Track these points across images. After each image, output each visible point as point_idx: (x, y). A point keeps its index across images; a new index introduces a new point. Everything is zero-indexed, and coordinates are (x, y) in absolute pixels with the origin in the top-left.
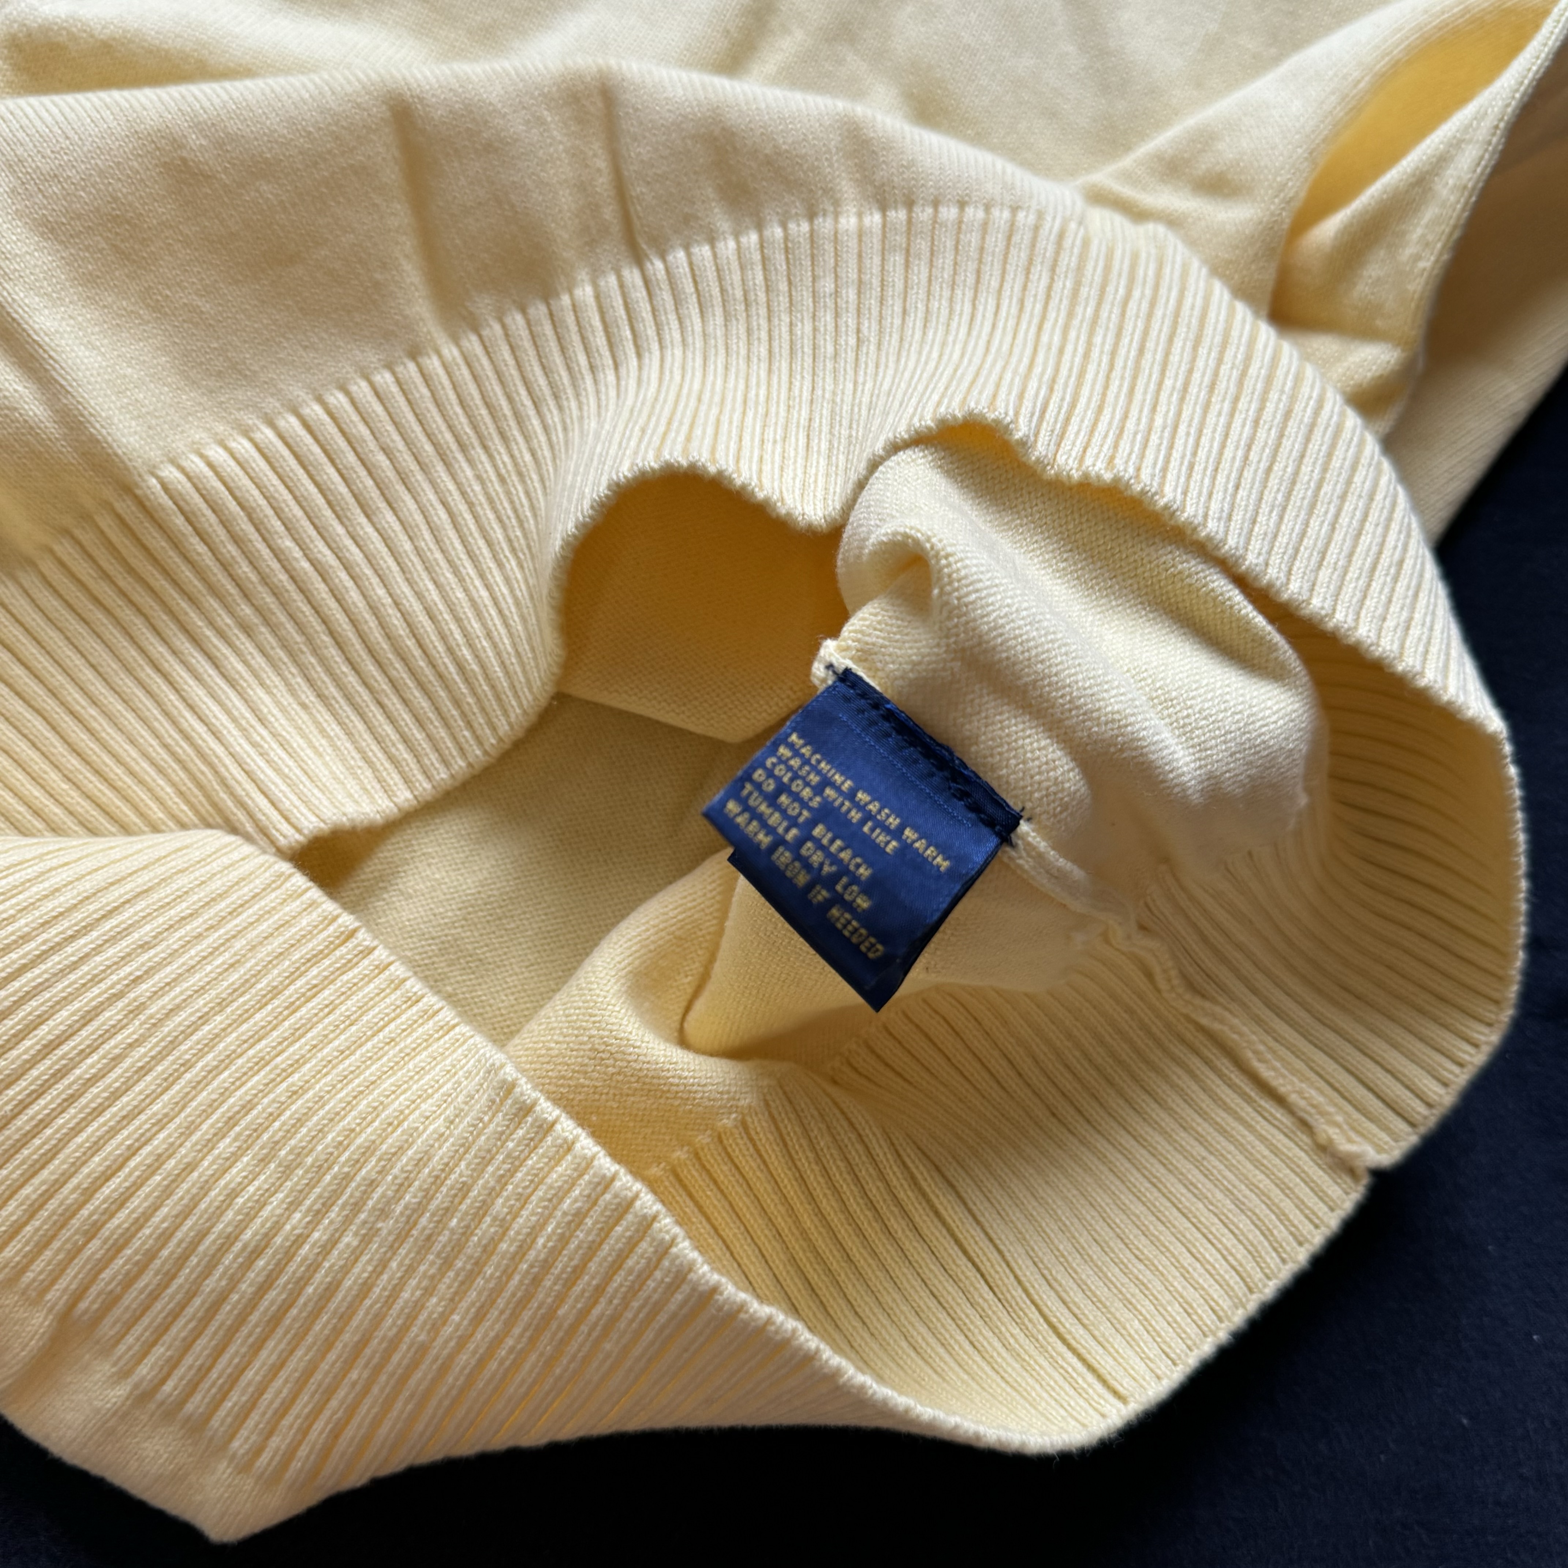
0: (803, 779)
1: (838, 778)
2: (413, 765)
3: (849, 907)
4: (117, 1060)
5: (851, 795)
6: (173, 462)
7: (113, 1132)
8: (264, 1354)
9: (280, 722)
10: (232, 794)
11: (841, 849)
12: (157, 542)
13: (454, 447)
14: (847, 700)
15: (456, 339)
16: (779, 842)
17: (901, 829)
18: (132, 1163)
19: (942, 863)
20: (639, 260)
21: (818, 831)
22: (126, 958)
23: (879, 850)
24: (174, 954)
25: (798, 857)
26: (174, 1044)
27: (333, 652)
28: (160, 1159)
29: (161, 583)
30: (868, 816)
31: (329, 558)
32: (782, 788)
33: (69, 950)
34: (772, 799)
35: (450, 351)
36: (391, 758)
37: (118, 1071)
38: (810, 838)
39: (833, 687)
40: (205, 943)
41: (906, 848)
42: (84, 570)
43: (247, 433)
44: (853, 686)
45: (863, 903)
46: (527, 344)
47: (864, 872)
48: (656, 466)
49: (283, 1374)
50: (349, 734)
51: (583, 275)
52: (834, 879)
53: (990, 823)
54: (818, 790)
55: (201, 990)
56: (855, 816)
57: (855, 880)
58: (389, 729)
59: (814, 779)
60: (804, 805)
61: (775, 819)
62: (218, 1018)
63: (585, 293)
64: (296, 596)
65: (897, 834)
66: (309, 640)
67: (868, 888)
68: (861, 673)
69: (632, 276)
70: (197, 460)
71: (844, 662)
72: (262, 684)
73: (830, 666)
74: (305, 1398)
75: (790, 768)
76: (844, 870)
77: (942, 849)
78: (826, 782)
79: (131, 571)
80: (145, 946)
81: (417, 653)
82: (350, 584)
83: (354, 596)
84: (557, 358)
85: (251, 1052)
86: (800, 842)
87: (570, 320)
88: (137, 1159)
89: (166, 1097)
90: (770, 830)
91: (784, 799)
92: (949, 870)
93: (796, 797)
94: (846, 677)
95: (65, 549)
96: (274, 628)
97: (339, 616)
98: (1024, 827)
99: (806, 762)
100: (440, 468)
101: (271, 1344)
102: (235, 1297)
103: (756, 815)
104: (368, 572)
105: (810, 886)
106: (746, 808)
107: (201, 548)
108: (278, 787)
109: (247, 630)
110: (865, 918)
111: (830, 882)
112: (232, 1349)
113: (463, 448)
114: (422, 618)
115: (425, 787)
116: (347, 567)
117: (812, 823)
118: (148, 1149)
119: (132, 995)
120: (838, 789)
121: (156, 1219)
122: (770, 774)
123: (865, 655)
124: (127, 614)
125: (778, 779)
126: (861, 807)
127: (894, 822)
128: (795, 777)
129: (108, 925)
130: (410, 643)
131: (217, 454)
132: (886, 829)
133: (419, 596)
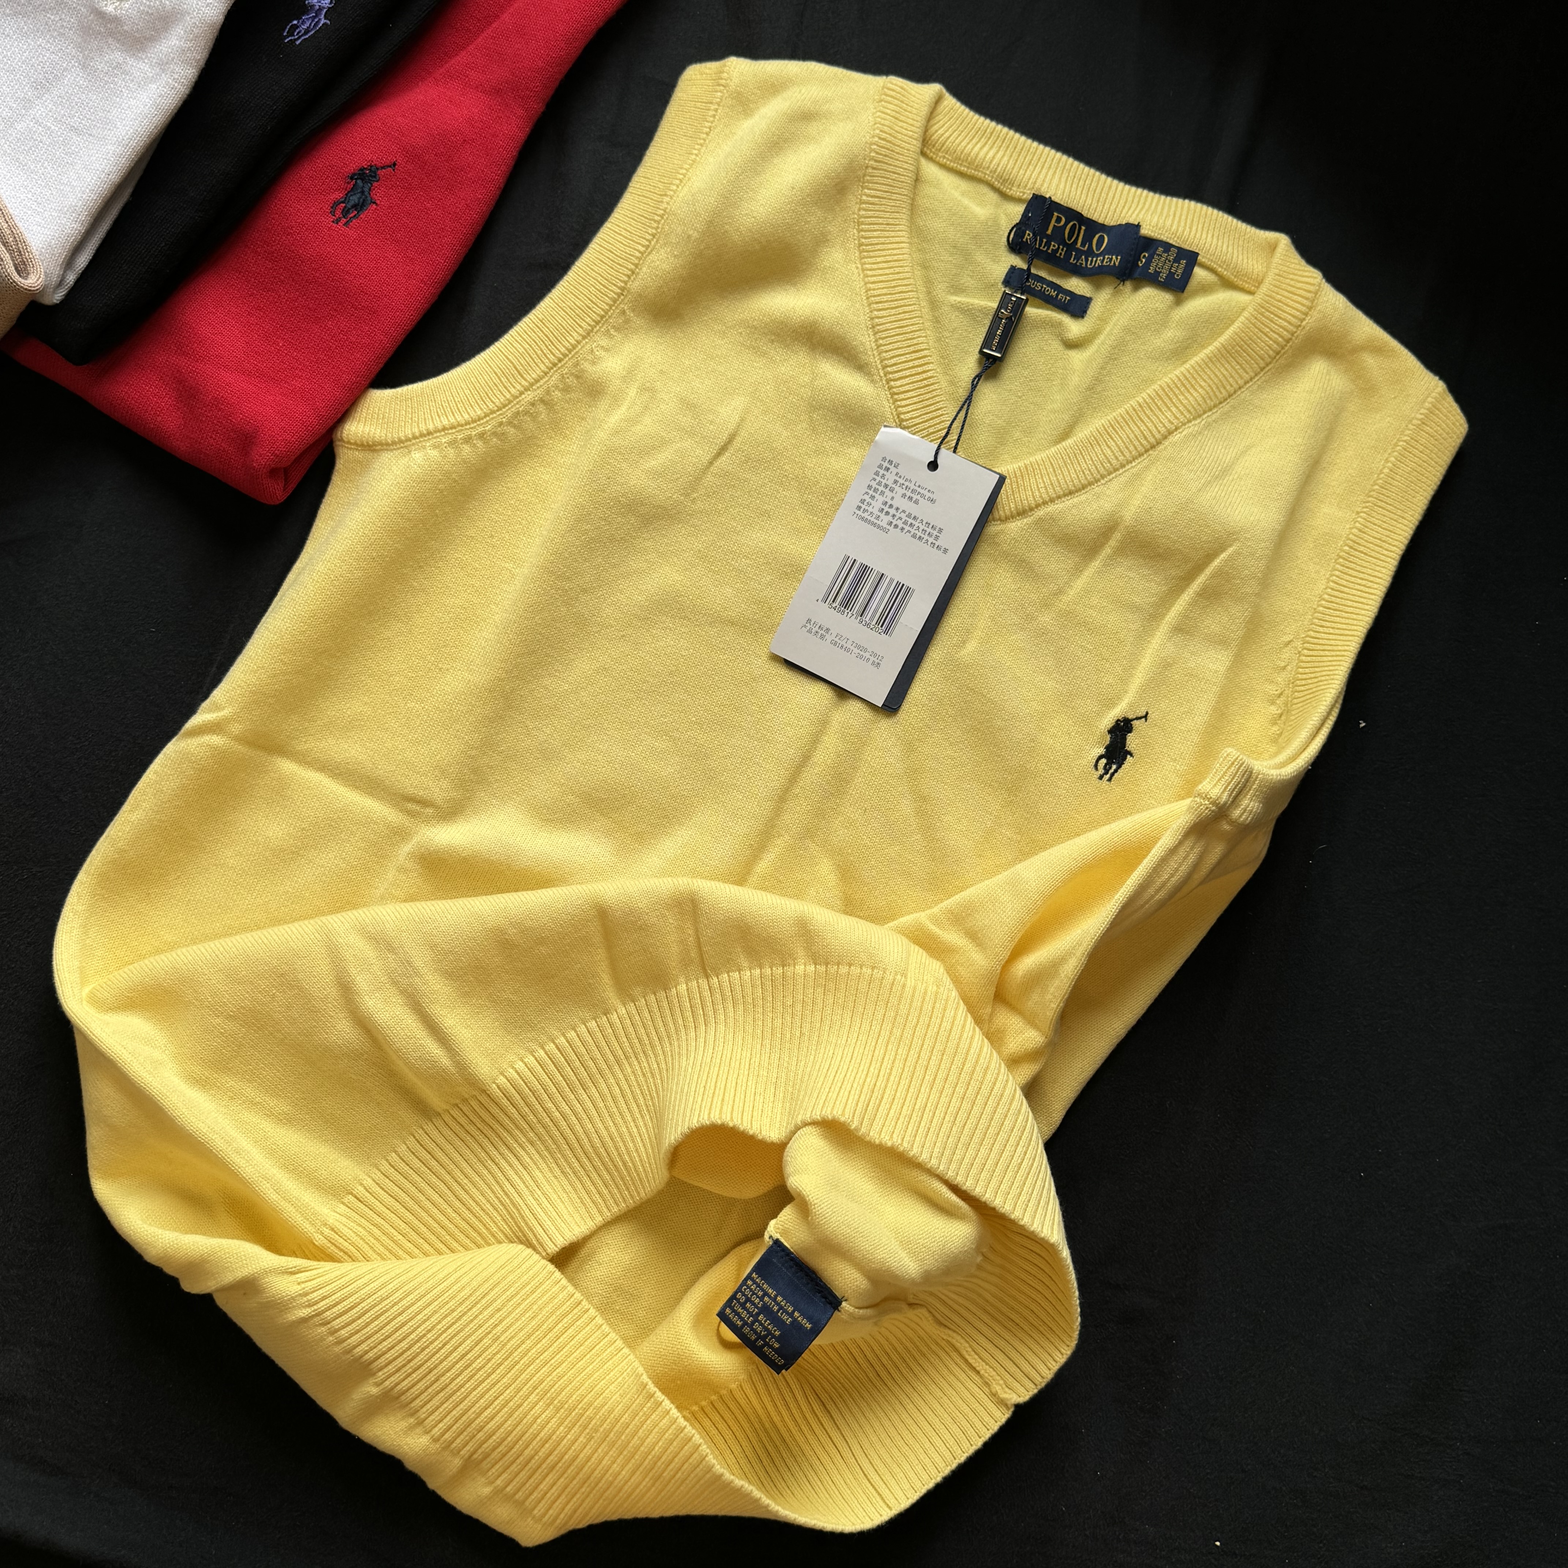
0: (756, 1294)
1: (770, 1291)
2: (603, 1205)
3: (771, 1347)
4: (489, 1360)
5: (774, 1300)
6: (502, 1074)
7: (488, 1390)
8: (547, 1479)
9: (547, 1187)
10: (527, 1224)
11: (769, 1324)
12: (495, 1110)
13: (623, 1057)
14: (777, 1252)
15: (624, 1005)
16: (745, 1323)
17: (793, 1312)
18: (496, 1403)
19: (808, 1326)
20: (707, 977)
21: (761, 1317)
22: (491, 1316)
23: (783, 1322)
24: (510, 1313)
25: (752, 1329)
26: (511, 1354)
27: (568, 1152)
28: (507, 1402)
29: (496, 1126)
30: (781, 1308)
31: (568, 1111)
32: (748, 1300)
33: (469, 1314)
34: (743, 1306)
35: (622, 1011)
36: (593, 1202)
37: (490, 1365)
38: (757, 1321)
39: (772, 1247)
40: (522, 1307)
41: (795, 1320)
42: (463, 1120)
43: (532, 1053)
44: (779, 1247)
45: (776, 1345)
46: (656, 1010)
47: (777, 1333)
48: (708, 1123)
49: (555, 1488)
50: (575, 1190)
51: (682, 979)
52: (766, 1336)
53: (831, 1303)
54: (761, 1299)
55: (521, 1330)
56: (776, 1308)
57: (774, 1336)
58: (592, 1188)
59: (760, 1293)
60: (756, 1307)
61: (744, 1314)
62: (528, 1342)
63: (683, 988)
64: (553, 1128)
65: (791, 1315)
66: (558, 1147)
67: (778, 1339)
68: (782, 1240)
69: (703, 982)
70: (511, 1070)
71: (777, 1236)
72: (538, 1168)
73: (771, 1237)
74: (563, 1496)
75: (751, 1290)
76: (769, 1333)
77: (810, 1320)
78: (766, 1294)
79: (483, 1121)
80: (499, 1310)
81: (605, 1155)
82: (576, 1122)
83: (578, 1128)
84: (669, 1019)
85: (542, 1357)
86: (753, 1323)
87: (675, 1001)
88: (498, 1401)
89: (509, 1376)
90: (742, 1319)
91: (748, 1305)
92: (811, 1328)
93: (753, 1303)
94: (777, 1242)
95: (455, 1113)
96: (543, 1142)
97: (571, 1137)
98: (844, 1304)
99: (758, 1286)
100: (616, 1067)
101: (550, 1476)
102: (537, 1457)
103: (737, 1314)
104: (585, 1117)
105: (756, 1340)
106: (734, 1311)
107: (514, 1111)
108: (548, 1223)
109: (532, 1143)
110: (776, 1351)
111: (764, 1338)
112: (535, 1477)
113: (627, 1058)
114: (608, 1139)
115: (608, 1215)
116: (576, 1115)
117: (758, 1314)
118: (502, 1397)
119: (494, 1332)
120: (770, 1297)
121: (506, 1426)
122: (744, 1294)
123: (784, 1232)
124: (481, 1138)
125: (746, 1296)
126: (778, 1304)
127: (790, 1309)
128: (754, 1294)
129: (484, 1301)
130: (602, 1150)
131: (520, 1065)
132: (787, 1313)
133: (606, 1128)
